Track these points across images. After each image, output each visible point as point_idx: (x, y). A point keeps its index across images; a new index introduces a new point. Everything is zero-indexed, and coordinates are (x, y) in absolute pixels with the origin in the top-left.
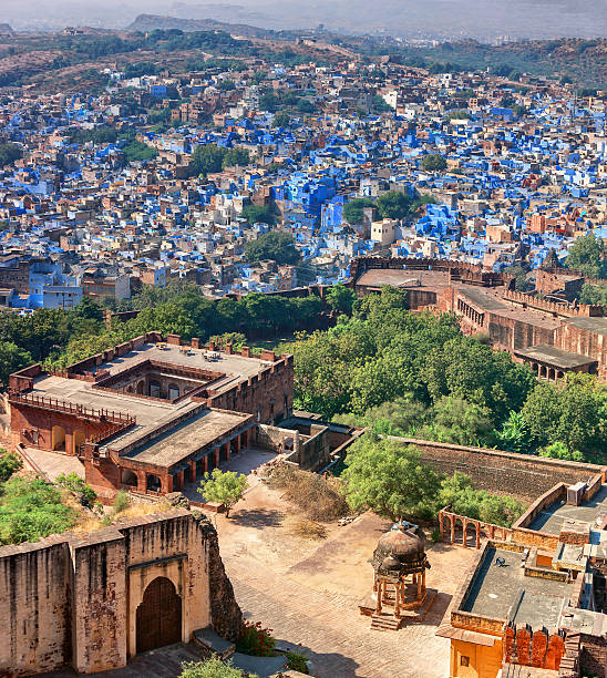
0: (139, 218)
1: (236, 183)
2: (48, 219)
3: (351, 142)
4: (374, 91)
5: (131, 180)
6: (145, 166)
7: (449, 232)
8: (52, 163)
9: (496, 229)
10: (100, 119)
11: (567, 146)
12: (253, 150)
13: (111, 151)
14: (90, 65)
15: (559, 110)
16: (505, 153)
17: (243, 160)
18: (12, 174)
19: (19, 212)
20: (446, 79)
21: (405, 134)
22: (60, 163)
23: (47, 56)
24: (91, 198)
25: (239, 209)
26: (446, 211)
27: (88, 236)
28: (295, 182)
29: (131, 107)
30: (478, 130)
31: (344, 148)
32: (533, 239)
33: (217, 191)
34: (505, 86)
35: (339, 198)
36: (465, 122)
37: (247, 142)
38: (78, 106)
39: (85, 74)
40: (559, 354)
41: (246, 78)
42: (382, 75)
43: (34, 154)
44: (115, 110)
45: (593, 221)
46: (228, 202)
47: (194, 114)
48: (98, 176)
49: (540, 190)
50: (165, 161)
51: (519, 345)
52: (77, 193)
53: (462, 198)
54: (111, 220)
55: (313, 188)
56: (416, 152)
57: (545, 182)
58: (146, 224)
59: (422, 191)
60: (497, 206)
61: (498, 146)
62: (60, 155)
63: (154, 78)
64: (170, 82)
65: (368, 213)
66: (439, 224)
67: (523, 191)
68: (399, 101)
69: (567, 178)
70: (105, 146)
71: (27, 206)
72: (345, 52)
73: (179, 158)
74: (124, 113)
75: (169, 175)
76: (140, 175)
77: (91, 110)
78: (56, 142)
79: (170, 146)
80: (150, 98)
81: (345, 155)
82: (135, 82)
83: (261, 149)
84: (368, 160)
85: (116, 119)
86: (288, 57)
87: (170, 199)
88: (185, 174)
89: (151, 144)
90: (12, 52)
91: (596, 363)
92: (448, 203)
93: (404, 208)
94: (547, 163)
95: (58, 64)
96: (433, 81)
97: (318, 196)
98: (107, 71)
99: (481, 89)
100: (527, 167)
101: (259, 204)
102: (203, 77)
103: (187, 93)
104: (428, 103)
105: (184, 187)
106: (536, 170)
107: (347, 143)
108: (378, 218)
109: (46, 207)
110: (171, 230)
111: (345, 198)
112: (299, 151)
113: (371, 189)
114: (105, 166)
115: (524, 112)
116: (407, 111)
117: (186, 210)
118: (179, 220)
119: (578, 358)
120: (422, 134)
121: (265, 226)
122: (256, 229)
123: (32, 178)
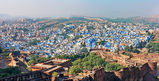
0: (65, 47)
1: (80, 41)
3: (98, 34)
4: (103, 26)
5: (66, 41)
6: (68, 39)
7: (109, 46)
8: (54, 39)
9: (116, 46)
10: (62, 32)
11: (128, 33)
12: (83, 36)
13: (63, 37)
14: (62, 23)
15: (129, 28)
16: (119, 34)
17: (82, 37)
18: (47, 41)
19: (48, 47)
21: (106, 32)
22: (55, 39)
23: (56, 22)
24: (59, 44)
25: (80, 45)
26: (109, 43)
28: (88, 40)
30: (116, 31)
31: (97, 35)
32: (120, 47)
33: (77, 42)
34: (123, 24)
35: (94, 42)
36: (114, 30)
37: (83, 34)
38: (59, 30)
39: (61, 25)
40: (113, 60)
41: (85, 24)
42: (105, 23)
43: (51, 38)
44: (65, 30)
45: (129, 43)
46: (78, 44)
47: (77, 31)
48: (61, 41)
49: (123, 39)
50: (71, 38)
51: (109, 59)
52: (57, 44)
53: (111, 41)
54: (61, 48)
55: (91, 41)
56: (107, 35)
57: (123, 38)
58: (67, 48)
59: (106, 40)
60: (116, 42)
61: (118, 33)
62: (55, 38)
63: (71, 25)
64: (74, 25)
65: (98, 44)
67: (120, 40)
68: (107, 27)
69: (127, 37)
70: (62, 36)
71: (49, 46)
72: (101, 20)
73: (73, 37)
74: (66, 31)
75: (71, 40)
77: (61, 30)
78: (55, 36)
79: (72, 35)
80: (70, 28)
81: (97, 36)
82: (68, 26)
83: (85, 35)
84: (100, 36)
85: (65, 32)
86: (92, 21)
87: (70, 44)
88: (73, 40)
89: (69, 35)
90: (50, 21)
91: (117, 61)
92: (109, 42)
93: (103, 43)
94: (125, 35)
95: (57, 23)
96: (113, 24)
97: (92, 42)
98: (64, 24)
99: (119, 25)
100: (121, 36)
101: (83, 43)
102: (79, 25)
103: (76, 27)
104: (111, 27)
105: (72, 42)
106: (123, 36)
107: (97, 34)
108: (99, 45)
109: (52, 46)
110: (70, 49)
111: (95, 42)
112: (90, 35)
113: (99, 40)
114: (62, 39)
115: (124, 28)
116: (108, 29)
117: (72, 45)
118: (72, 47)
119: (115, 60)
120: (108, 32)
121: (84, 47)
122: (82, 48)
123: (51, 42)
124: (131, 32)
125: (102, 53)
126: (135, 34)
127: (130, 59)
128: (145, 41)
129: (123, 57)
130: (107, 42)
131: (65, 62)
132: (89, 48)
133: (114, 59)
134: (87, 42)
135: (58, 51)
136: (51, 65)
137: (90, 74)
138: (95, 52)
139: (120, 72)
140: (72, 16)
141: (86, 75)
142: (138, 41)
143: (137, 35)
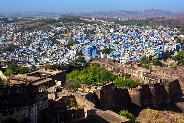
0: (54, 55)
1: (75, 48)
2: (35, 55)
4: (108, 29)
5: (54, 48)
6: (57, 45)
7: (117, 56)
8: (38, 45)
9: (127, 55)
10: (50, 36)
11: (145, 39)
12: (80, 41)
13: (51, 42)
14: (49, 25)
15: (148, 32)
16: (132, 40)
17: (77, 43)
18: (29, 47)
19: (29, 54)
20: (125, 27)
21: (112, 37)
22: (39, 45)
23: (40, 23)
24: (45, 51)
25: (75, 53)
26: (117, 52)
27: (43, 58)
28: (87, 47)
29: (56, 34)
30: (127, 36)
31: (99, 40)
32: (134, 57)
33: (71, 49)
34: (137, 28)
35: (95, 50)
36: (125, 35)
38: (45, 34)
39: (48, 27)
40: (124, 73)
41: (82, 27)
42: (111, 26)
43: (34, 43)
44: (53, 34)
45: (146, 53)
46: (73, 51)
47: (70, 35)
48: (47, 47)
50: (62, 44)
51: (118, 72)
52: (42, 50)
53: (120, 49)
54: (49, 55)
55: (90, 48)
56: (114, 41)
57: (138, 46)
58: (56, 56)
59: (112, 48)
60: (128, 51)
61: (131, 39)
62: (40, 43)
63: (62, 28)
64: (66, 28)
65: (101, 53)
66: (115, 54)
67: (134, 48)
68: (114, 31)
69: (144, 45)
70: (49, 41)
71: (31, 53)
72: (104, 22)
73: (65, 43)
74: (55, 35)
75: (62, 46)
76: (56, 47)
77: (48, 34)
78: (39, 41)
79: (63, 41)
80: (61, 32)
81: (99, 42)
82: (58, 28)
83: (82, 41)
84: (104, 43)
85: (53, 36)
86: (92, 23)
87: (61, 51)
88: (65, 46)
89: (59, 41)
90: (32, 23)
91: (131, 75)
92: (117, 50)
93: (108, 51)
94: (140, 42)
95: (42, 25)
96: (122, 27)
97: (92, 50)
98: (52, 26)
99: (132, 28)
100: (136, 43)
101: (79, 51)
102: (73, 27)
103: (69, 30)
104: (120, 31)
105: (64, 49)
106: (137, 43)
107: (100, 39)
108: (103, 53)
109: (35, 53)
110: (61, 57)
111: (97, 50)
112: (90, 41)
113: (102, 48)
114: (49, 45)
115: (140, 33)
116: (115, 33)
117: (64, 53)
118: (63, 55)
119: (128, 74)
120: (115, 37)
121: (80, 56)
122: (78, 56)
123: (33, 48)
124: (151, 39)
125: (109, 64)
126: (157, 41)
127: (150, 73)
128: (173, 50)
129: (140, 71)
130: (114, 50)
131: (57, 74)
132: (87, 58)
133: (126, 72)
134: (85, 50)
135: (44, 59)
136: (37, 76)
137: (95, 90)
138: (97, 62)
139: (137, 90)
140: (62, 16)
141: (89, 92)
142: (161, 50)
143: (160, 42)
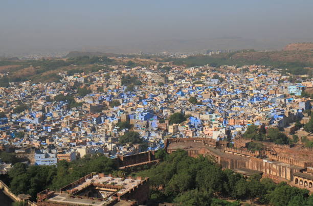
1: (115, 114)
2: (40, 132)
4: (165, 76)
5: (73, 114)
6: (78, 109)
7: (199, 127)
8: (40, 110)
10: (58, 93)
12: (119, 101)
13: (64, 105)
14: (52, 71)
16: (217, 95)
18: (23, 116)
19: (28, 130)
20: (192, 69)
22: (43, 110)
24: (57, 123)
26: (196, 119)
27: (57, 138)
28: (138, 112)
30: (206, 88)
31: (155, 98)
33: (107, 117)
35: (155, 117)
36: (201, 85)
37: (117, 98)
45: (254, 119)
46: (112, 121)
47: (95, 88)
48: (59, 114)
49: (232, 109)
50: (85, 107)
51: (232, 168)
52: (51, 121)
53: (202, 114)
55: (144, 114)
56: (183, 98)
59: (187, 113)
61: (215, 94)
62: (43, 108)
63: (78, 75)
64: (86, 76)
65: (167, 122)
66: (194, 124)
67: (226, 110)
68: (175, 78)
70: (61, 102)
71: (31, 128)
72: (152, 61)
73: (91, 105)
74: (67, 90)
76: (76, 113)
77: (54, 89)
78: (41, 102)
79: (87, 101)
80: (78, 84)
82: (71, 78)
83: (123, 100)
84: (165, 102)
85: (65, 92)
91: (263, 173)
92: (197, 116)
93: (180, 118)
97: (147, 117)
98: (60, 74)
99: (206, 72)
102: (98, 74)
107: (156, 96)
108: (170, 124)
109: (39, 128)
110: (89, 133)
111: (158, 116)
113: (167, 112)
114: (61, 110)
117: (95, 125)
118: (93, 130)
119: (256, 171)
120: (185, 90)
121: (127, 129)
122: (124, 131)
123: (32, 117)
126: (264, 95)
130: (190, 116)
131: (135, 188)
133: (250, 168)
134: (135, 118)
135: (60, 140)
142: (280, 113)
